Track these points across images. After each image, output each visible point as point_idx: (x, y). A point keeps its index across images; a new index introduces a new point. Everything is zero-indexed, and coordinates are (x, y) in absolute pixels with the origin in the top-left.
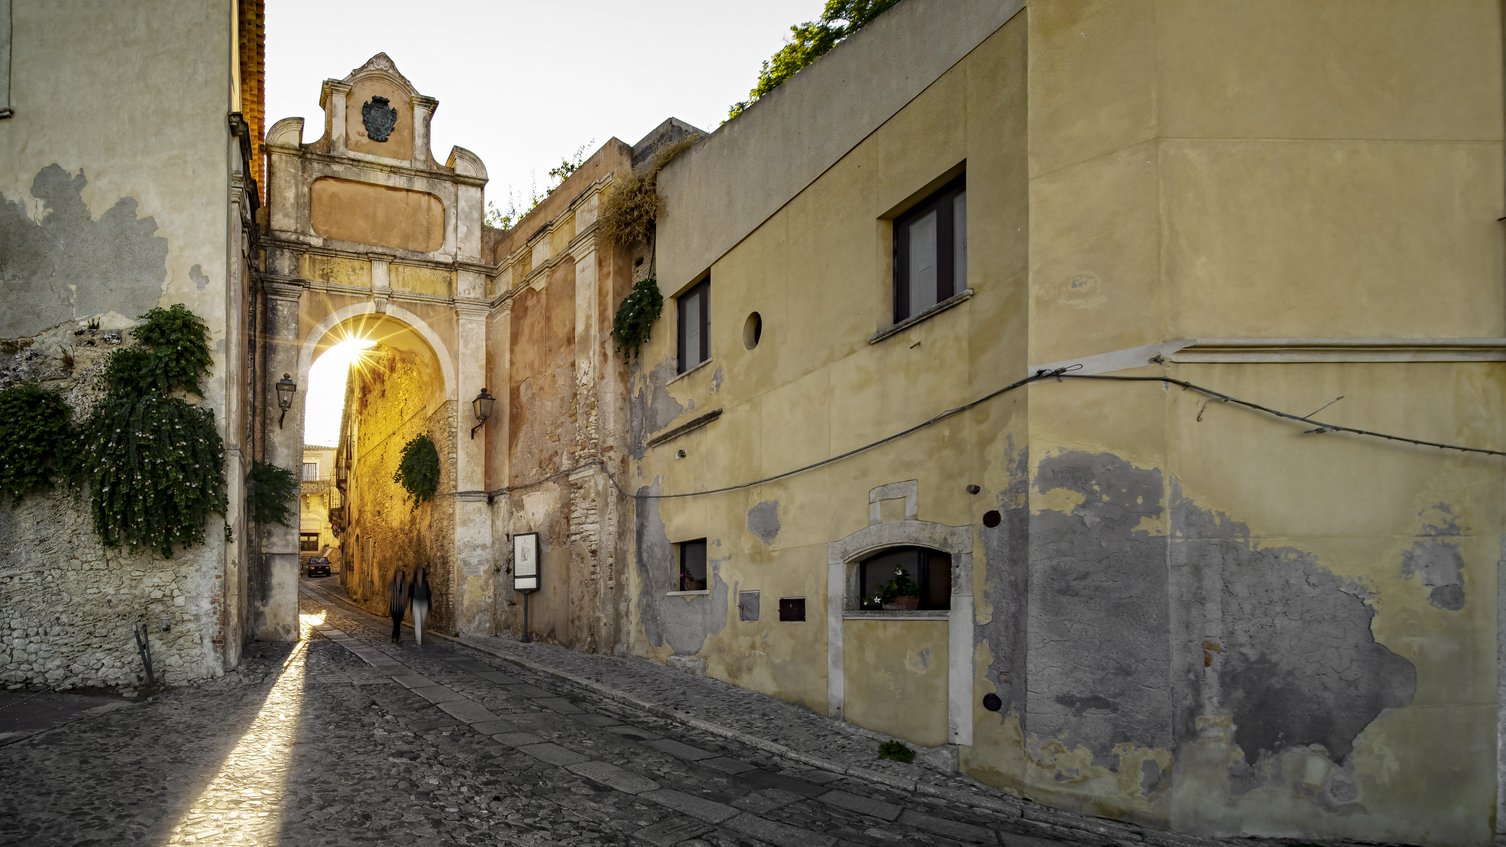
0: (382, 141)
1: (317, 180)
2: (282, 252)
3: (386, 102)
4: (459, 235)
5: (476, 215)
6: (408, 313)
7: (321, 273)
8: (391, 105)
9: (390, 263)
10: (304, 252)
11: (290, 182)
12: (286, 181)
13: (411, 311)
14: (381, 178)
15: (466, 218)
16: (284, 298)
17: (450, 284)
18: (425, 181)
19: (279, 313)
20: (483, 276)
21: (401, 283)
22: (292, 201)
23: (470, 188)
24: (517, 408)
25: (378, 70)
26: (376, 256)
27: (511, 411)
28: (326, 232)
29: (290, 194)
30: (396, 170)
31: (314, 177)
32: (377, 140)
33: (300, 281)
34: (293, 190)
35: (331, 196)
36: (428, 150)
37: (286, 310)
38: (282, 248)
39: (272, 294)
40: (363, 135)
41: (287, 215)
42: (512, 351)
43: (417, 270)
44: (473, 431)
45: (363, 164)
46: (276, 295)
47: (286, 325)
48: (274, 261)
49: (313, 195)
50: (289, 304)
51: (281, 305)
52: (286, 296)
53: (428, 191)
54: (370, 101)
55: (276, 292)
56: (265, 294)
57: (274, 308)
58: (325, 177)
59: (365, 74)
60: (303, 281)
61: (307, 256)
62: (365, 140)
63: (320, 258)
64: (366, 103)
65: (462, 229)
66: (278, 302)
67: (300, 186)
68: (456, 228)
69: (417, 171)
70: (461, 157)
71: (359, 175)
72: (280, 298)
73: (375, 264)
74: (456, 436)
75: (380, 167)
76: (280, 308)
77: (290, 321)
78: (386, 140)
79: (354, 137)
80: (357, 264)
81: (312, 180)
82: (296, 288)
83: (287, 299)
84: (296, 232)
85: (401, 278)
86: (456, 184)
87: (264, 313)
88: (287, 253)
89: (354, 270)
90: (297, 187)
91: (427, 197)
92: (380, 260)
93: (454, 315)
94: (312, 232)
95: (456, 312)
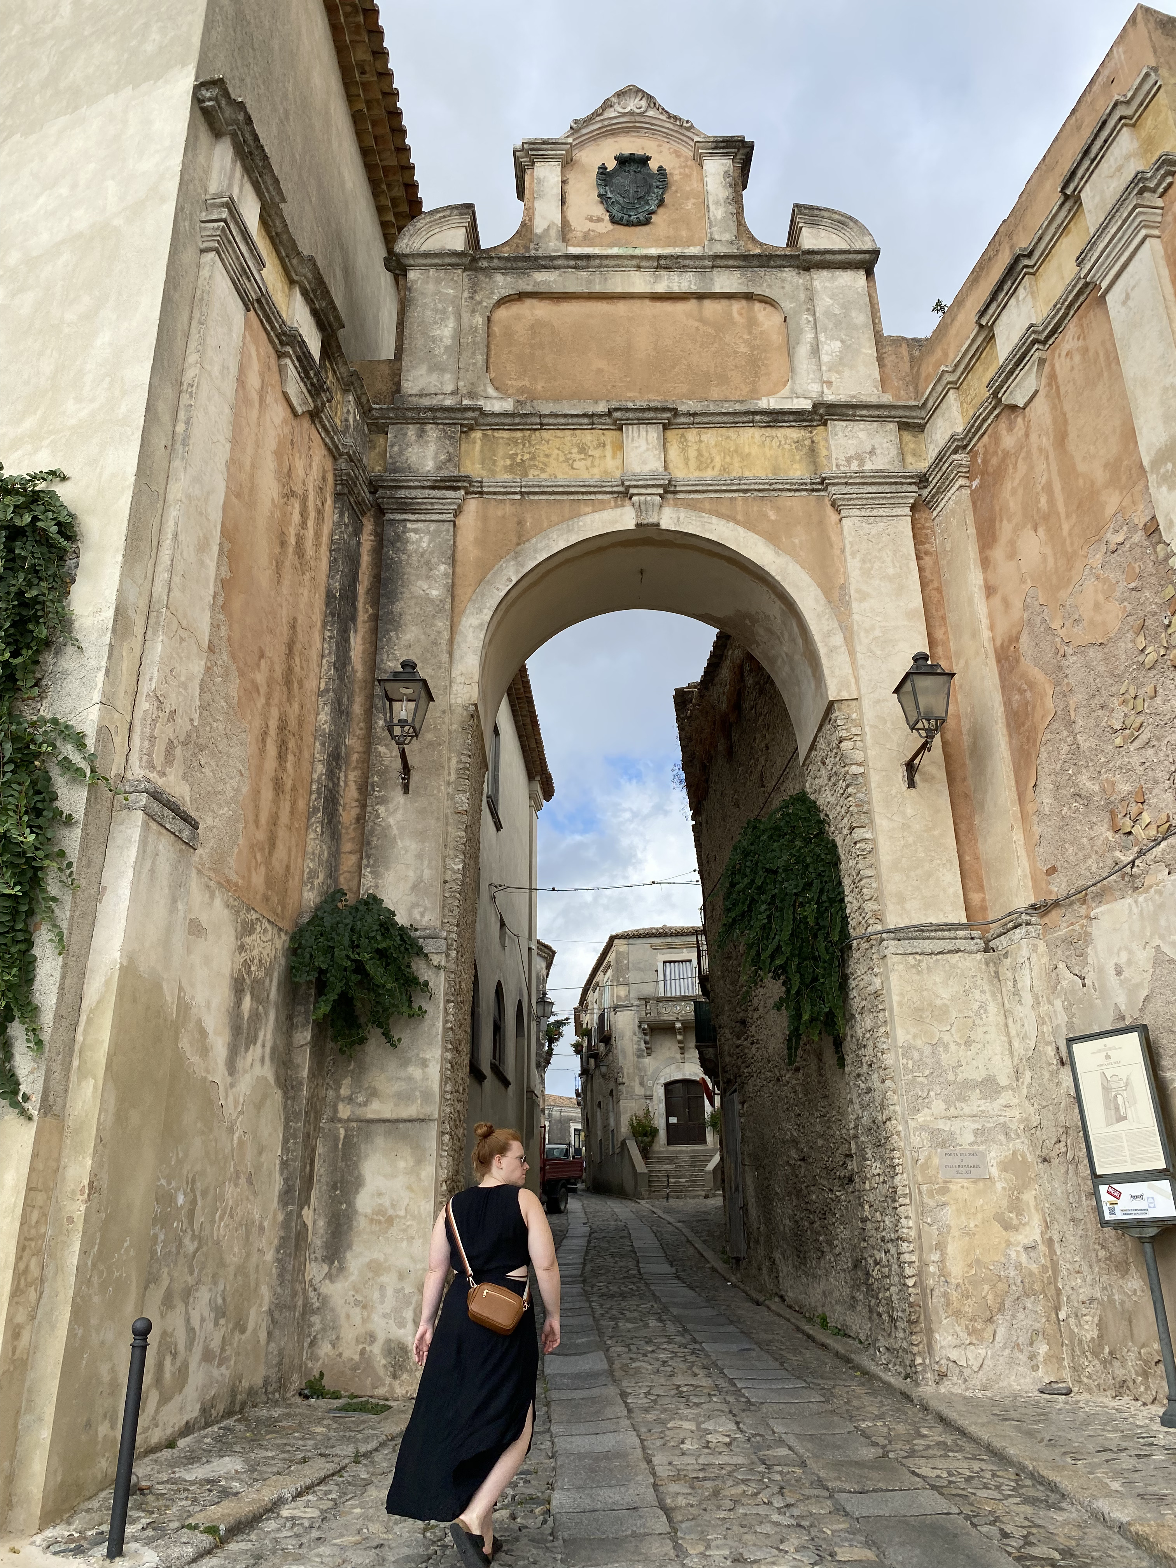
0: (639, 223)
1: (503, 301)
2: (423, 431)
3: (644, 161)
4: (825, 358)
5: (861, 318)
6: (714, 519)
7: (508, 462)
8: (653, 165)
9: (666, 427)
10: (471, 428)
11: (444, 311)
12: (436, 311)
13: (720, 515)
14: (640, 282)
15: (837, 324)
16: (422, 517)
17: (813, 451)
18: (737, 274)
19: (411, 547)
20: (893, 426)
21: (693, 463)
22: (448, 342)
23: (838, 273)
24: (1021, 691)
25: (624, 115)
26: (630, 415)
27: (1007, 703)
28: (522, 390)
29: (446, 332)
30: (669, 263)
31: (496, 297)
32: (629, 224)
33: (458, 479)
34: (451, 324)
35: (532, 327)
36: (740, 223)
37: (426, 539)
38: (422, 423)
39: (394, 511)
40: (599, 220)
41: (436, 368)
42: (985, 563)
43: (731, 433)
44: (911, 767)
45: (597, 261)
46: (405, 511)
47: (424, 570)
48: (401, 452)
49: (496, 329)
50: (433, 527)
51: (416, 531)
52: (427, 512)
53: (744, 289)
54: (611, 165)
55: (405, 507)
56: (380, 512)
57: (399, 539)
58: (522, 296)
59: (599, 125)
60: (467, 478)
61: (477, 435)
62: (606, 226)
63: (506, 434)
64: (603, 168)
65: (831, 348)
66: (409, 525)
67: (466, 316)
68: (816, 350)
69: (716, 257)
70: (813, 224)
71: (590, 282)
72: (413, 517)
73: (630, 432)
74: (866, 784)
75: (634, 262)
76: (413, 536)
77: (434, 560)
78: (647, 222)
79: (579, 225)
80: (588, 437)
81: (493, 302)
82: (451, 494)
83: (428, 517)
84: (454, 393)
85: (692, 453)
86: (807, 270)
87: (379, 551)
88: (433, 433)
89: (583, 450)
90: (459, 317)
91: (744, 303)
92: (641, 422)
93: (830, 511)
94: (491, 391)
95: (833, 505)
